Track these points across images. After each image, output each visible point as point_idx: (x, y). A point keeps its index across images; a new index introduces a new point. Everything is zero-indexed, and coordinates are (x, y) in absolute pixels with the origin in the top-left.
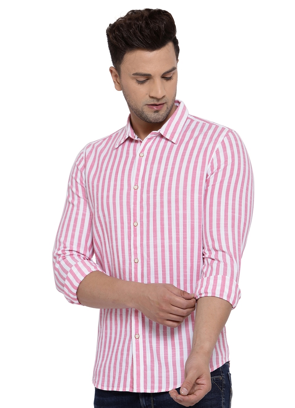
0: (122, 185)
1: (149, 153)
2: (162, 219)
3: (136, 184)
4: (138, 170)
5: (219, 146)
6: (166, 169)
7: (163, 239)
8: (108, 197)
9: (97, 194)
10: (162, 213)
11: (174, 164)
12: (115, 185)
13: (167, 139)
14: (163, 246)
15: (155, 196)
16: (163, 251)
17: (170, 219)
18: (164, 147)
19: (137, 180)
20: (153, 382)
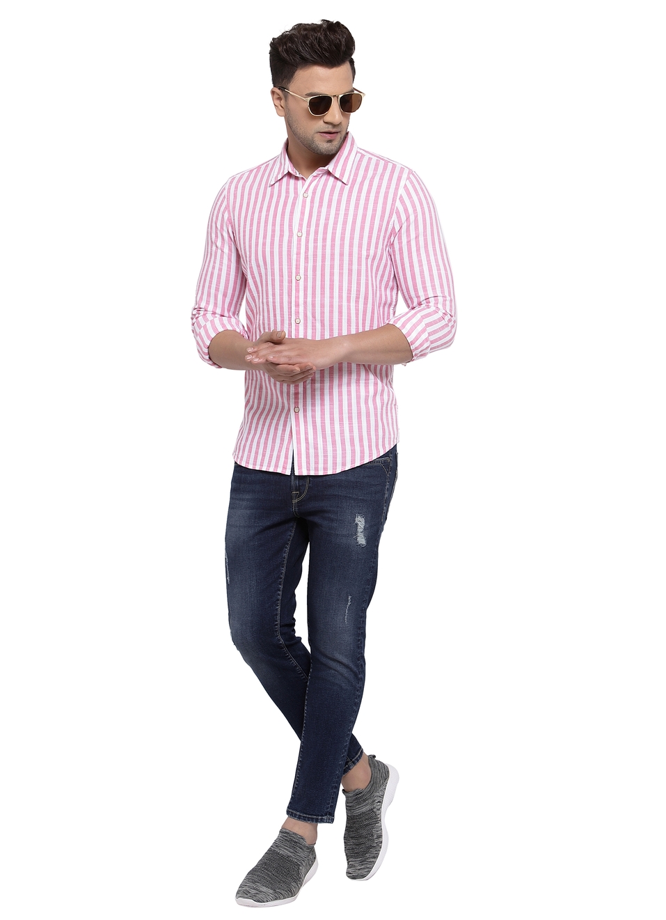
0: (282, 231)
1: (314, 193)
2: (332, 274)
3: (300, 230)
4: (303, 213)
5: (401, 191)
6: (337, 215)
7: (332, 297)
8: (264, 244)
9: (250, 241)
10: (332, 267)
11: (347, 209)
12: (273, 231)
13: (336, 178)
14: (331, 306)
15: (324, 247)
16: (331, 312)
17: (341, 274)
18: (334, 187)
19: (301, 225)
20: (317, 463)
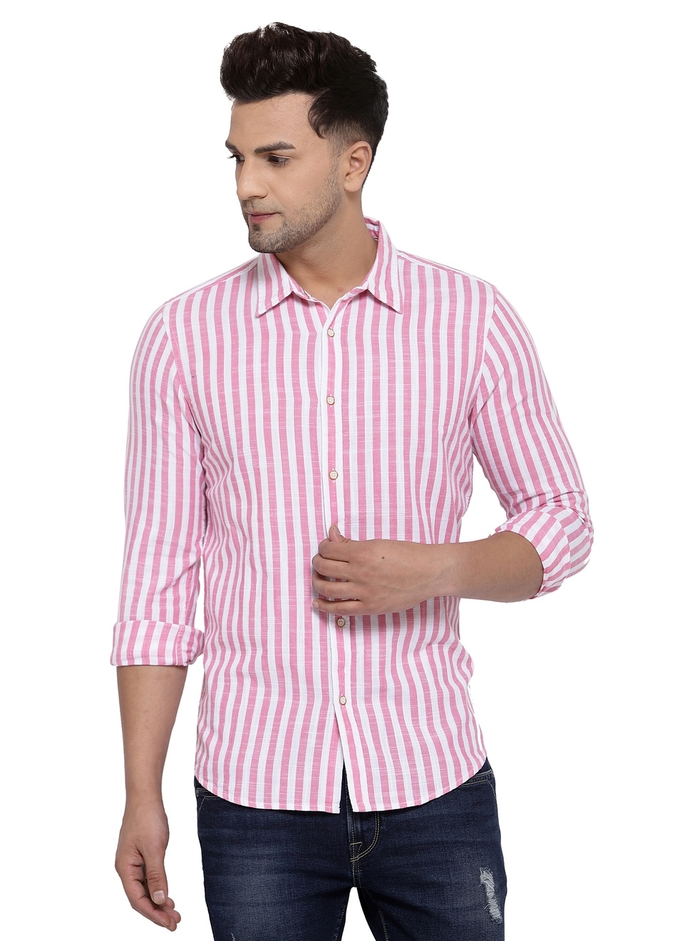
0: (297, 395)
1: (344, 330)
3: (330, 393)
4: (332, 364)
6: (392, 366)
11: (407, 357)
13: (379, 302)
17: (407, 467)
18: (376, 318)
19: (330, 385)
